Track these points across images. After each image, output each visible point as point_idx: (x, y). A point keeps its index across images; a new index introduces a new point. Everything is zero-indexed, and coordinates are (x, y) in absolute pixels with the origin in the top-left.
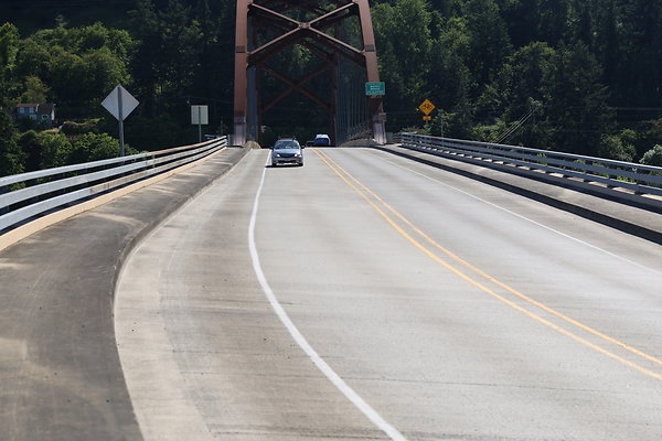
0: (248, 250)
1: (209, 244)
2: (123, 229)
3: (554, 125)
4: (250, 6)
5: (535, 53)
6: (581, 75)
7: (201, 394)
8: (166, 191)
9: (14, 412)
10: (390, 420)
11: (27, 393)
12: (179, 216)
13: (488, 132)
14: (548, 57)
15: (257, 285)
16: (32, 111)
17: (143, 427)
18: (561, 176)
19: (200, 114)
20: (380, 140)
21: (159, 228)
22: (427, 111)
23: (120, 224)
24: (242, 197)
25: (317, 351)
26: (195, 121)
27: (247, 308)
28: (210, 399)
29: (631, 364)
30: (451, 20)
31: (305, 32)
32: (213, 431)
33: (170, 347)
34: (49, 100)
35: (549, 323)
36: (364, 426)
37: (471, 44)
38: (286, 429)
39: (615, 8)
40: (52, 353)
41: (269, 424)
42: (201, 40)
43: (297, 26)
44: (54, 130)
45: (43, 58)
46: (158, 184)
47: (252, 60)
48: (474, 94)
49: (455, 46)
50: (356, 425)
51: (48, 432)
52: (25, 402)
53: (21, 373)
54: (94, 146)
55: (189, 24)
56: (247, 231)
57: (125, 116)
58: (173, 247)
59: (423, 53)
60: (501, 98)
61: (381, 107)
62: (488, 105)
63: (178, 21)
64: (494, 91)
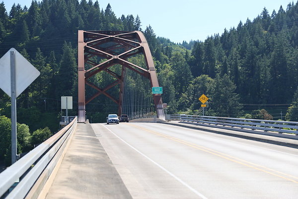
3: (215, 112)
4: (85, 47)
6: (226, 89)
14: (209, 82)
19: (67, 102)
20: (162, 119)
30: (164, 65)
37: (175, 75)
39: (238, 61)
42: (51, 72)
43: (111, 57)
48: (177, 97)
49: (168, 76)
57: (20, 91)
60: (189, 100)
61: (161, 100)
62: (183, 103)
63: (40, 64)
64: (186, 96)
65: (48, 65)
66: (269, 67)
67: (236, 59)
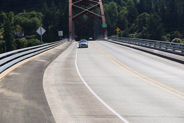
0: (75, 68)
1: (65, 67)
2: (43, 63)
3: (149, 34)
4: (72, 5)
5: (144, 15)
6: (156, 21)
7: (68, 107)
8: (54, 53)
9: (20, 113)
10: (118, 112)
11: (23, 108)
12: (57, 59)
13: (133, 36)
14: (147, 16)
15: (79, 77)
16: (18, 34)
17: (54, 116)
18: (153, 46)
19: (61, 33)
20: (106, 38)
21: (52, 63)
22: (118, 31)
23: (42, 62)
24: (73, 54)
25: (96, 94)
26: (59, 35)
27: (77, 83)
28: (70, 108)
29: (178, 95)
30: (123, 8)
31: (86, 12)
32: (72, 117)
33: (58, 94)
34: (22, 31)
35: (155, 85)
36: (111, 114)
37: (128, 13)
38: (91, 116)
39: (164, 3)
40: (29, 97)
41: (87, 114)
42: (60, 14)
43: (84, 10)
44: (24, 38)
45: (20, 20)
46: (51, 51)
47: (73, 19)
48: (129, 26)
49: (124, 14)
50: (109, 114)
51: (30, 119)
52: (23, 110)
53: (21, 102)
54: (34, 42)
55: (57, 11)
56: (75, 63)
57: (42, 34)
58: (56, 68)
59: (116, 16)
60: (136, 27)
61: (106, 30)
62: (133, 29)
63: (54, 10)
64: (134, 25)
65: (58, 10)
66: (182, 6)
67: (163, 3)
